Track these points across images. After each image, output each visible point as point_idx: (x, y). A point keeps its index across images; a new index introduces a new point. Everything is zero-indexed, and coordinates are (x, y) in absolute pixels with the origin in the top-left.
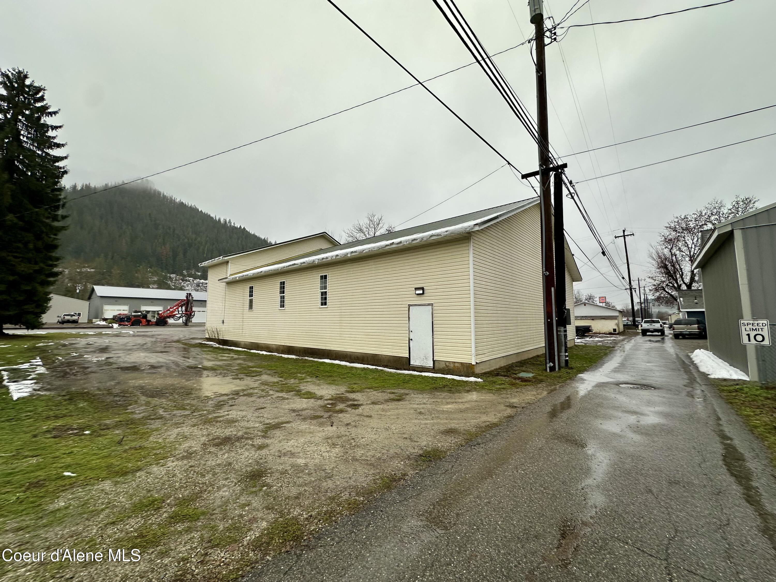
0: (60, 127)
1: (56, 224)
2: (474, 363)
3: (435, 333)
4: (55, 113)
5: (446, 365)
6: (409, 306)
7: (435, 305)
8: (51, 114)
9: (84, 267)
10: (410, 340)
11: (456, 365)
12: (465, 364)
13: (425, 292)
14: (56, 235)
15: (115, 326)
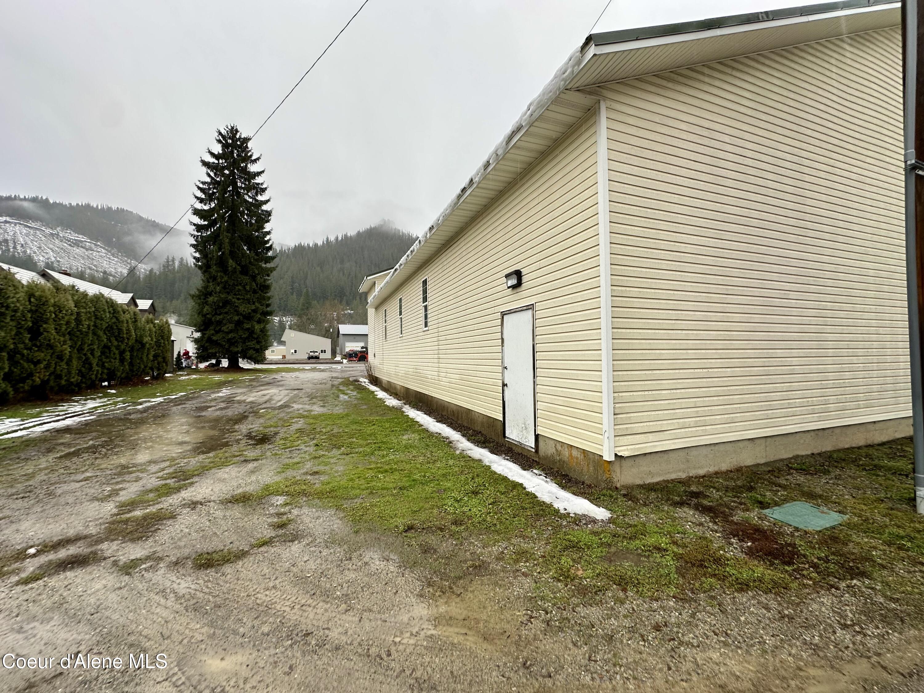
0: (263, 172)
1: (268, 265)
2: (608, 457)
3: (538, 371)
4: (258, 159)
5: (557, 450)
6: (503, 314)
7: (538, 307)
8: (255, 161)
9: (347, 310)
10: (504, 385)
11: (575, 453)
12: (591, 456)
13: (524, 279)
14: (268, 276)
15: (345, 361)
